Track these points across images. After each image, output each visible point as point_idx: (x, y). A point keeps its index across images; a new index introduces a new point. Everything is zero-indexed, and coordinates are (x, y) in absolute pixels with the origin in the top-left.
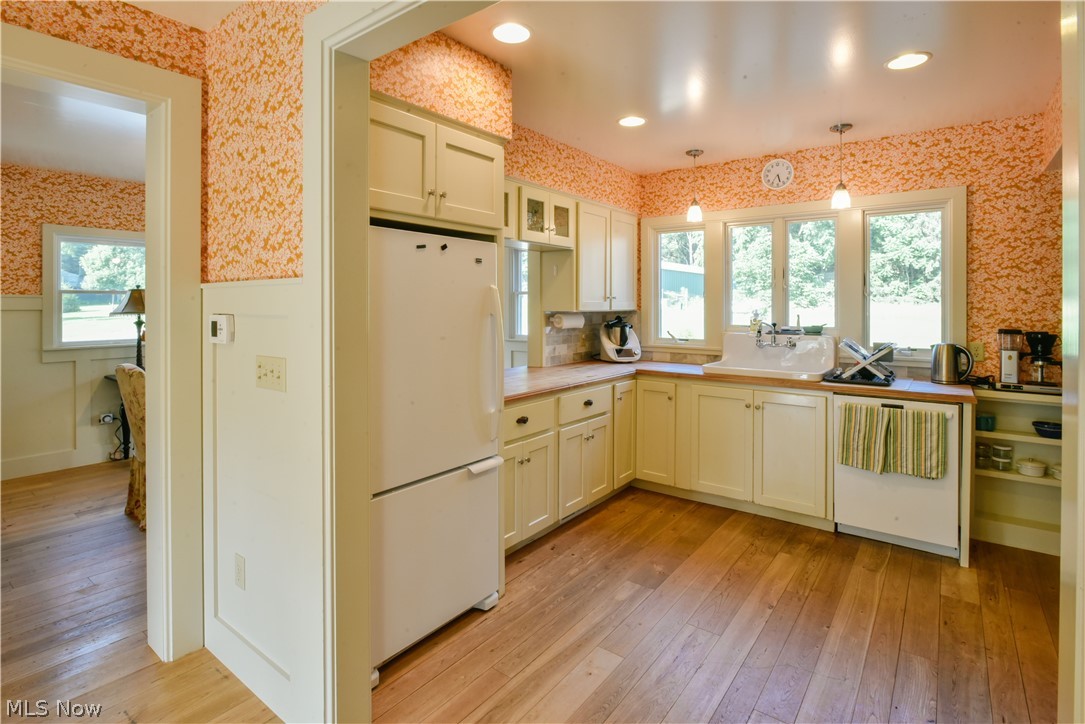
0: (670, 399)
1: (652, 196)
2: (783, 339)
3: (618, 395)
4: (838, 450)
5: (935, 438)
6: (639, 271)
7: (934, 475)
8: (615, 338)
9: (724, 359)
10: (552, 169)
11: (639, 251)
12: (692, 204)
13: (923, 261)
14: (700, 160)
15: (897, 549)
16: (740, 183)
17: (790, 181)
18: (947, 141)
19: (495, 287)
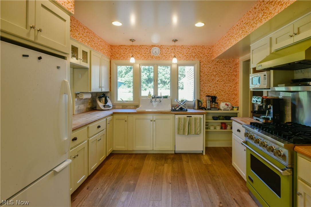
0: (126, 121)
1: (115, 53)
2: (158, 99)
3: (108, 122)
4: (176, 130)
5: (199, 124)
6: (110, 78)
7: (199, 133)
8: (102, 101)
9: (140, 106)
10: (81, 35)
11: (110, 71)
12: (132, 57)
13: (166, 80)
14: (134, 43)
15: (190, 154)
16: (145, 52)
17: (159, 54)
18: (196, 49)
19: (66, 80)
